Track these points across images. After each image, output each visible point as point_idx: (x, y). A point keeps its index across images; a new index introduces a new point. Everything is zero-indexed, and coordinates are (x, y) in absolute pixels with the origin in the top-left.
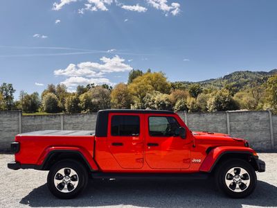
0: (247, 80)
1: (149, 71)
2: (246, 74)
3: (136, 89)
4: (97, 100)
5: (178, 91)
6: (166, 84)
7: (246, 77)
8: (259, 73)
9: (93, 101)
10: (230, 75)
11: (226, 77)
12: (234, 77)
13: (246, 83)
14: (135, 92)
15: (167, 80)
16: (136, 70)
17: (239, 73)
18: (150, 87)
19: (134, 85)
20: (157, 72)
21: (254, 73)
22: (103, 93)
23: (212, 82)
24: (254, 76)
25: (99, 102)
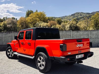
0: (81, 17)
1: (37, 11)
2: (81, 14)
3: (31, 20)
4: (10, 26)
5: (52, 21)
6: (46, 18)
7: (81, 15)
8: (87, 13)
9: (8, 26)
10: (74, 14)
11: (72, 15)
12: (76, 15)
13: (81, 18)
14: (31, 22)
15: (46, 16)
16: (30, 10)
17: (78, 13)
18: (38, 19)
19: (29, 18)
20: (42, 12)
21: (85, 13)
22: (13, 22)
23: (66, 17)
24: (85, 15)
25: (11, 27)
